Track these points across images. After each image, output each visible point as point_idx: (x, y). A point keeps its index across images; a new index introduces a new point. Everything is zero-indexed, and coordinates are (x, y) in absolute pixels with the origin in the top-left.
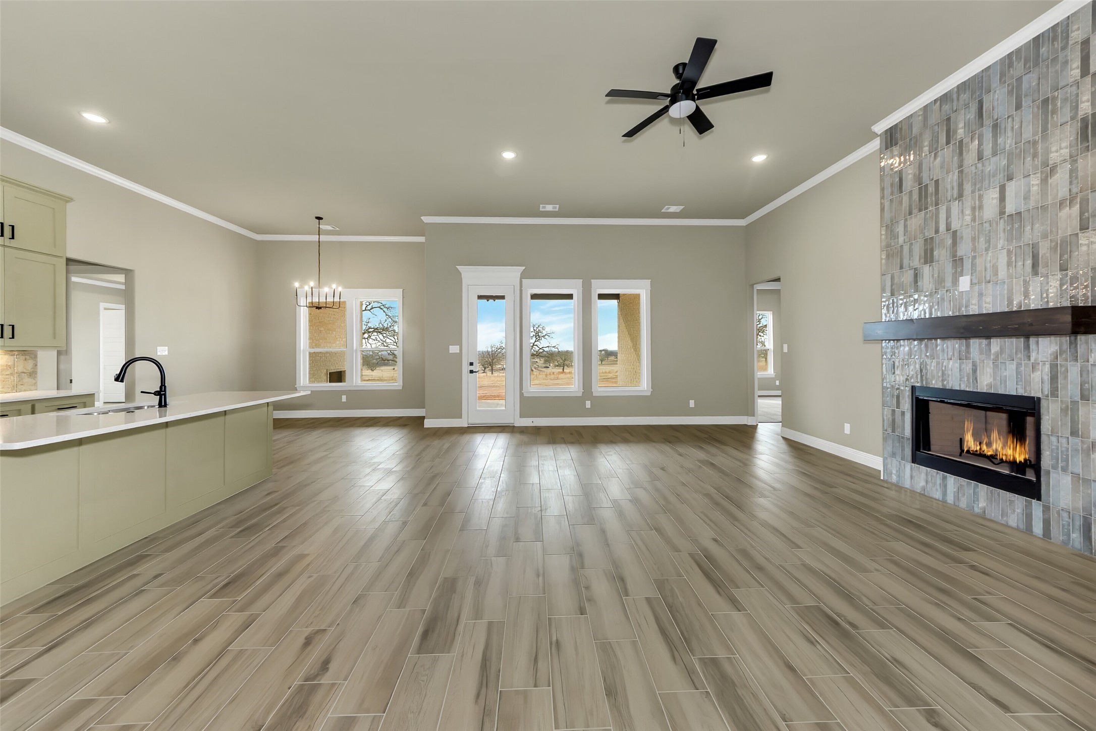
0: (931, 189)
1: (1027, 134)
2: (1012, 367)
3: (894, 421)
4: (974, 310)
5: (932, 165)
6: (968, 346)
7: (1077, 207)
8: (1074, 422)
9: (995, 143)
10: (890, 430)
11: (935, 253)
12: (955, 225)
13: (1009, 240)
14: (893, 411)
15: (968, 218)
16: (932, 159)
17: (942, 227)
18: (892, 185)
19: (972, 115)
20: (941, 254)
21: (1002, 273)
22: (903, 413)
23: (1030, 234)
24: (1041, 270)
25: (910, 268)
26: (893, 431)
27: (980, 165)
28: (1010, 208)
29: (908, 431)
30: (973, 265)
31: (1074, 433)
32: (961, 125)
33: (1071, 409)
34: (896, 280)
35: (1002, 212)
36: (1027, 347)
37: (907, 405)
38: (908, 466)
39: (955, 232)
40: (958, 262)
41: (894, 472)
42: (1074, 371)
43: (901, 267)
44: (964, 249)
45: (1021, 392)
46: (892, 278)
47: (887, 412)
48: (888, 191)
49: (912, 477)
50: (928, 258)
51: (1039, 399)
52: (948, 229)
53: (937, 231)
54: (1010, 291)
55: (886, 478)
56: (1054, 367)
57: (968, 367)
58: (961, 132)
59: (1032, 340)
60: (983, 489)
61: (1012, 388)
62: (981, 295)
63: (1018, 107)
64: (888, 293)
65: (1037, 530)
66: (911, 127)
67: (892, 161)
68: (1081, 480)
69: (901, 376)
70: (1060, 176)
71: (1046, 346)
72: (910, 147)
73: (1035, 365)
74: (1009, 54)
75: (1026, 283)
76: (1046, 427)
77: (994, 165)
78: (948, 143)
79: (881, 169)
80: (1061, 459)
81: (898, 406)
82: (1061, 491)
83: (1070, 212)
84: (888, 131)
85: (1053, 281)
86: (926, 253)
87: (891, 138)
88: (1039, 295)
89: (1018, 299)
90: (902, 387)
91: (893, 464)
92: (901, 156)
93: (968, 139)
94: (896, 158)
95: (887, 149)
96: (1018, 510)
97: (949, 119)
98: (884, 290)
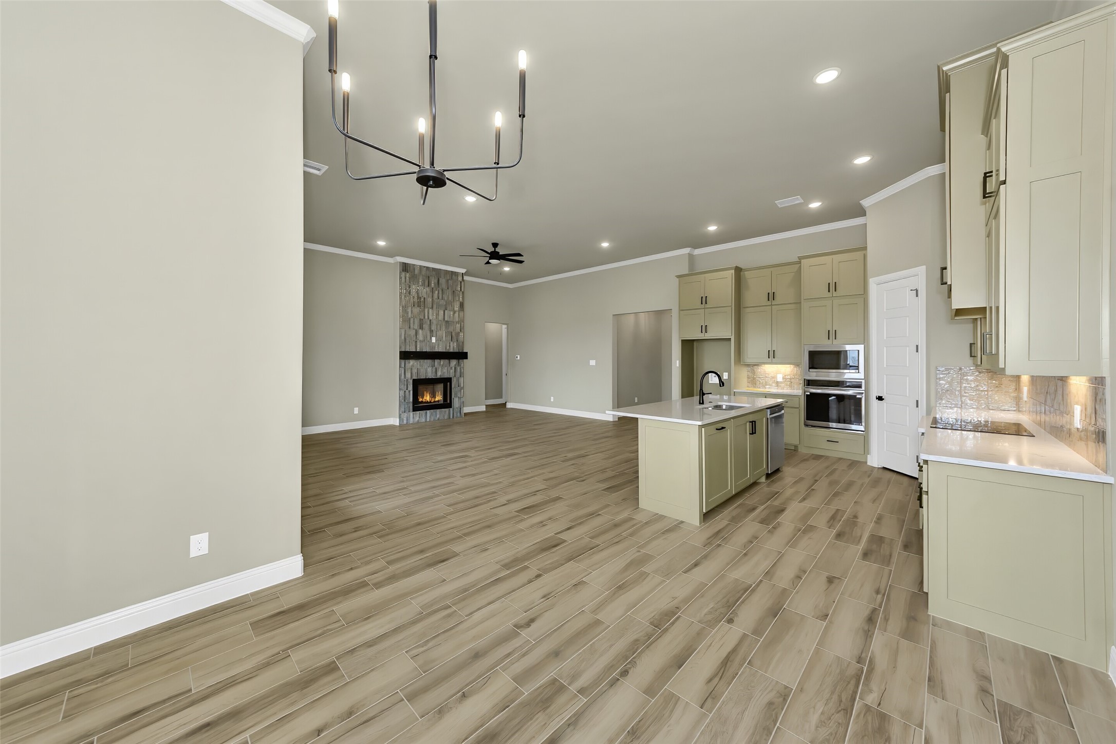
0: (422, 300)
1: (450, 298)
2: (446, 368)
3: (405, 397)
4: (436, 350)
5: (423, 291)
6: (434, 362)
8: (459, 384)
9: (442, 297)
10: (403, 401)
11: (424, 326)
12: (431, 318)
13: (446, 328)
14: (405, 391)
15: (435, 317)
16: (423, 288)
17: (426, 317)
18: (405, 289)
19: (436, 281)
20: (426, 326)
21: (444, 339)
22: (409, 391)
23: (451, 329)
24: (453, 340)
25: (414, 329)
26: (405, 401)
27: (438, 300)
28: (446, 319)
29: (411, 399)
30: (436, 334)
31: (458, 386)
32: (433, 282)
33: (458, 380)
34: (407, 332)
35: (444, 319)
36: (450, 363)
37: (411, 388)
38: (411, 414)
39: (430, 320)
40: (431, 331)
41: (405, 419)
42: (458, 368)
43: (410, 328)
44: (433, 328)
45: (448, 377)
46: (405, 331)
47: (402, 393)
48: (403, 291)
49: (413, 418)
50: (421, 327)
51: (451, 378)
52: (428, 318)
53: (424, 317)
54: (446, 346)
55: (401, 424)
56: (455, 368)
57: (434, 370)
58: (433, 285)
59: (451, 360)
60: (438, 411)
61: (446, 376)
62: (438, 345)
63: (448, 289)
64: (403, 338)
65: (451, 417)
66: (414, 269)
67: (405, 278)
68: (460, 398)
69: (408, 375)
70: (457, 315)
71: (454, 362)
72: (414, 278)
73: (451, 368)
74: (446, 270)
75: (450, 343)
76: (453, 386)
77: (442, 302)
78: (428, 286)
79: (400, 278)
80: (456, 395)
81: (407, 389)
82: (456, 403)
83: (458, 326)
84: (403, 263)
85: (455, 344)
86: (420, 325)
87: (405, 267)
88: (453, 347)
89: (448, 348)
90: (409, 380)
91: (405, 416)
92: (410, 278)
93: (435, 289)
94: (407, 278)
95: (403, 271)
96: (447, 413)
97: (429, 277)
98: (400, 336)
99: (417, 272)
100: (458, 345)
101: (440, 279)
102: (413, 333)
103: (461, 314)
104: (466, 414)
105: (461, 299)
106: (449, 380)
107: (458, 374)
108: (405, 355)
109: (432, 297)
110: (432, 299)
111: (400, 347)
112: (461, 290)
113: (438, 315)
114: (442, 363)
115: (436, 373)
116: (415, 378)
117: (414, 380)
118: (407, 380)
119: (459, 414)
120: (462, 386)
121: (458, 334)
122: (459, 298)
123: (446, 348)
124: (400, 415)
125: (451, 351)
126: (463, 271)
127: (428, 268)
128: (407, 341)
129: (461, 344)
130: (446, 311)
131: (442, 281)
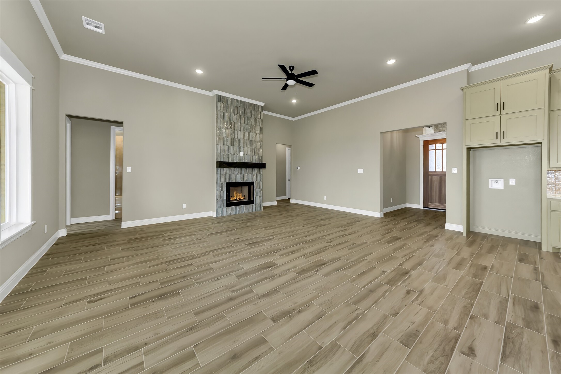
0: (233, 124)
1: (253, 124)
2: (250, 175)
3: (220, 195)
4: (243, 161)
5: (233, 117)
6: (242, 170)
7: (260, 143)
8: (259, 186)
9: (248, 122)
10: (219, 199)
11: (234, 143)
12: (239, 137)
13: (250, 146)
14: (220, 192)
15: (242, 137)
16: (234, 115)
17: (236, 137)
18: (221, 115)
19: (243, 111)
20: (236, 144)
21: (249, 153)
22: (224, 192)
23: (254, 146)
24: (255, 155)
25: (227, 145)
26: (220, 199)
27: (245, 125)
28: (250, 139)
29: (225, 198)
30: (243, 149)
31: (259, 188)
32: (241, 111)
33: (259, 184)
34: (222, 148)
35: (249, 139)
36: (253, 171)
37: (225, 189)
38: (225, 208)
39: (239, 139)
40: (240, 148)
41: (220, 213)
42: (259, 175)
43: (224, 144)
44: (241, 145)
45: (252, 181)
46: (221, 147)
47: (218, 192)
48: (219, 116)
49: (227, 212)
50: (232, 144)
51: (254, 182)
52: (238, 138)
53: (235, 137)
54: (250, 158)
55: (217, 216)
56: (257, 175)
57: (242, 176)
58: (241, 113)
59: (254, 169)
60: (245, 206)
61: (250, 181)
62: (245, 157)
63: (252, 117)
64: (219, 151)
65: (254, 211)
66: (227, 100)
67: (221, 107)
68: (260, 197)
69: (223, 180)
70: (258, 136)
71: (256, 171)
72: (227, 107)
73: (254, 175)
74: (250, 103)
75: (253, 156)
76: (255, 188)
77: (247, 126)
78: (238, 114)
79: (217, 107)
80: (257, 194)
81: (222, 190)
82: (257, 200)
83: (259, 144)
84: (219, 95)
85: (257, 157)
86: (232, 142)
87: (221, 99)
88: (255, 160)
89: (252, 160)
90: (223, 183)
91: (220, 210)
92: (224, 107)
93: (242, 116)
94: (222, 107)
95: (219, 101)
96: (251, 208)
97: (238, 107)
98: (217, 150)
99: (229, 103)
100: (259, 158)
101: (246, 109)
102: (226, 148)
103: (261, 135)
104: (264, 208)
105: (261, 125)
106: (252, 184)
107: (259, 179)
108: (221, 165)
109: (241, 122)
110: (241, 124)
111: (217, 159)
112: (261, 118)
113: (244, 135)
114: (247, 171)
115: (243, 178)
116: (228, 182)
117: (227, 183)
118: (222, 183)
119: (259, 208)
120: (262, 187)
121: (258, 150)
122: (260, 124)
123: (250, 160)
124: (217, 209)
125: (254, 162)
126: (262, 104)
127: (237, 101)
128: (222, 154)
129: (261, 158)
130: (250, 133)
131: (248, 111)
